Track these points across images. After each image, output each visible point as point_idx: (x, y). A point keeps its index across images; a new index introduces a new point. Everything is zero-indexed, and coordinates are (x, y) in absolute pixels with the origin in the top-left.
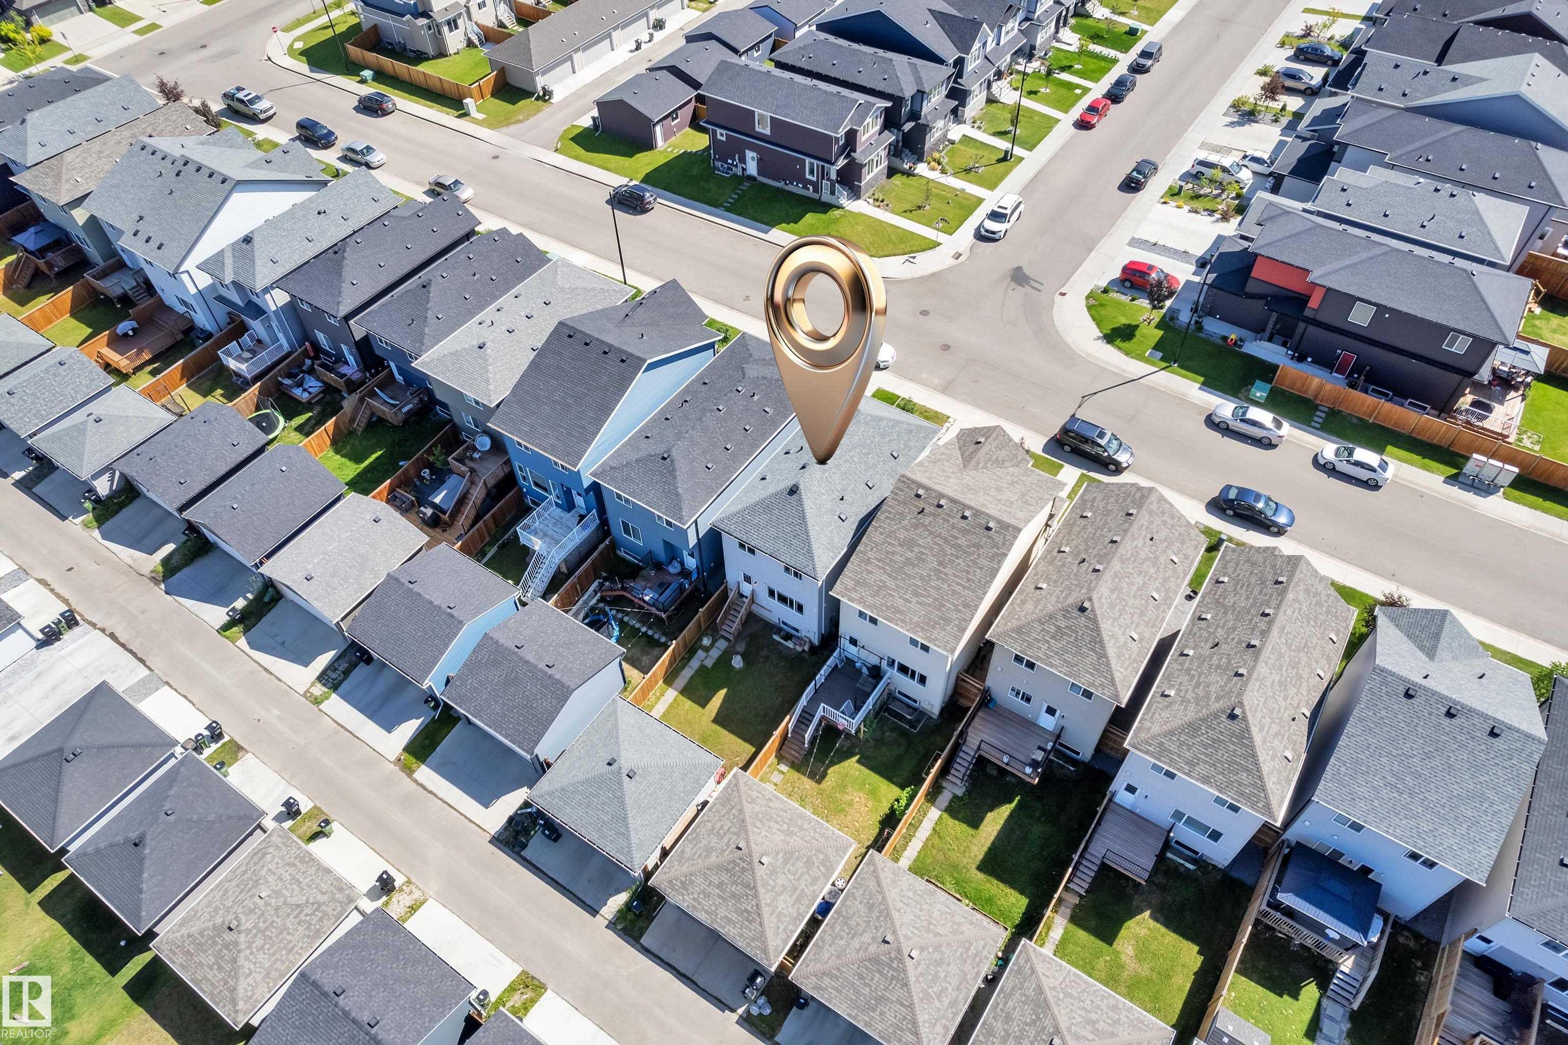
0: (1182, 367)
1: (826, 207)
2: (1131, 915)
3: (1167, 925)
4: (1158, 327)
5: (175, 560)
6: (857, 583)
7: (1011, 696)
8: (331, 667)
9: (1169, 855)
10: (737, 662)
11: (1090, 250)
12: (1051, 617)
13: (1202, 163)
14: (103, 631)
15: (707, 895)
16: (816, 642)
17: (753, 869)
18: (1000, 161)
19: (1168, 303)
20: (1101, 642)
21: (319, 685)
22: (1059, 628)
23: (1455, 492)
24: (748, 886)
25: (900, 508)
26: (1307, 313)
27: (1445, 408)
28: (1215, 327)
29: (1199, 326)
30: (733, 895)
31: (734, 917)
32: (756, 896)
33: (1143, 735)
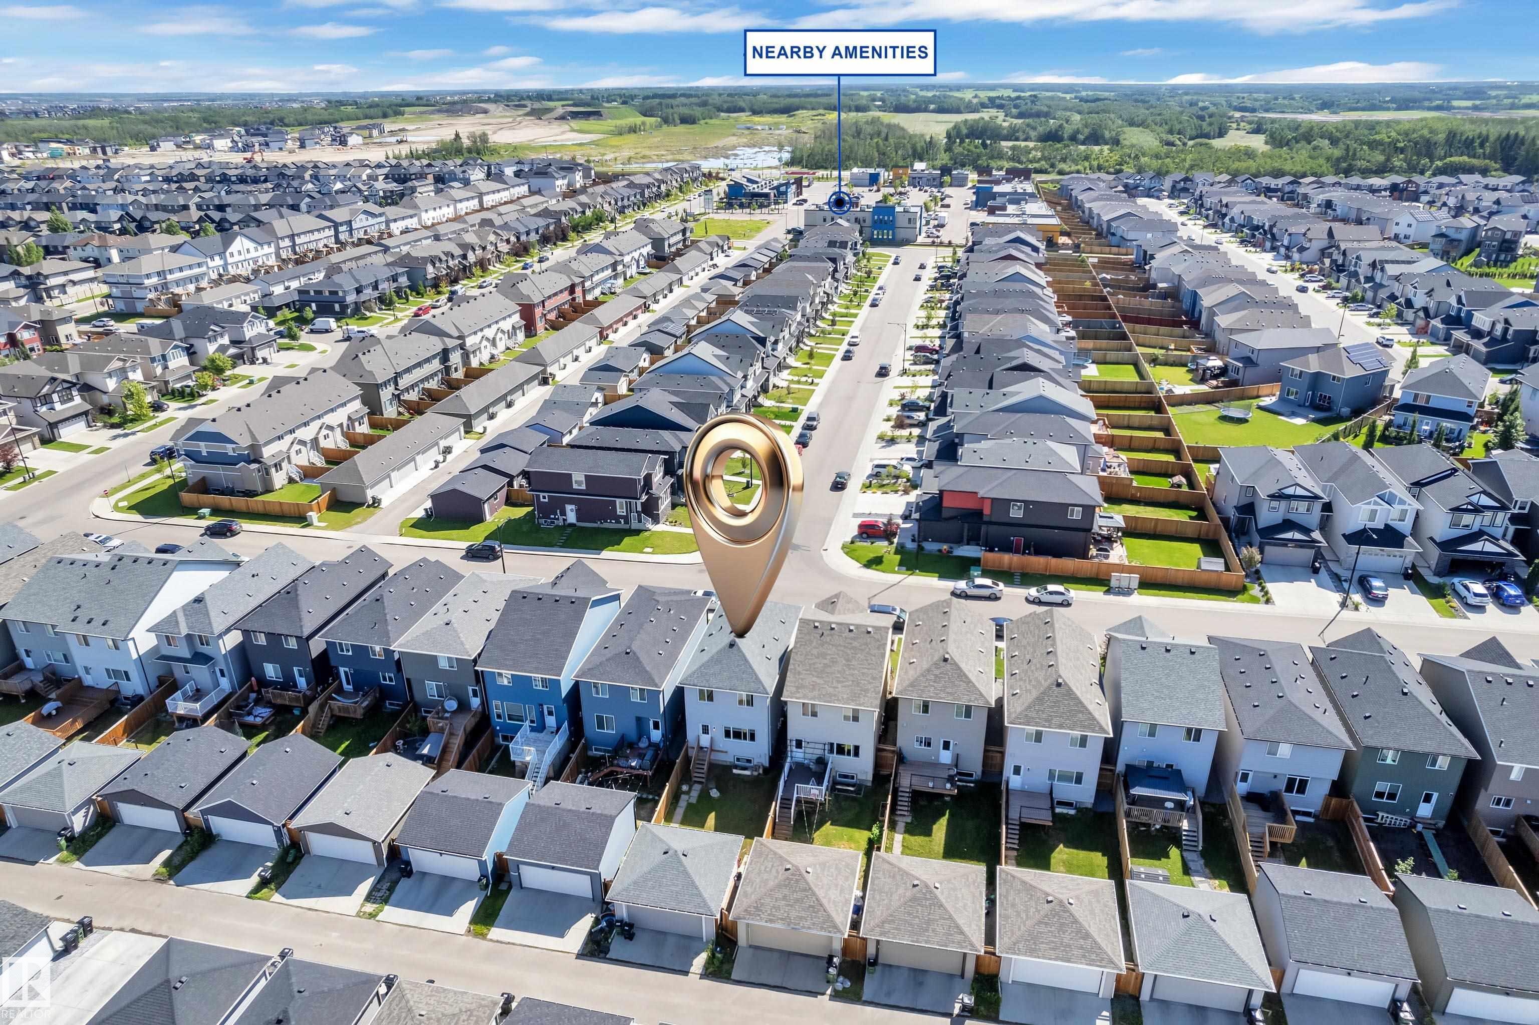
0: (921, 571)
1: (637, 532)
2: (1052, 849)
3: (1077, 848)
4: (896, 553)
5: (177, 860)
6: (798, 688)
7: (916, 745)
8: (374, 889)
9: (1058, 810)
10: (715, 793)
11: (830, 525)
12: (929, 670)
13: (878, 466)
14: (122, 930)
15: (778, 908)
16: (767, 765)
17: (804, 878)
18: (744, 489)
19: (896, 540)
20: (965, 675)
21: (369, 905)
22: (936, 676)
23: (1111, 598)
24: (805, 890)
25: (807, 637)
26: (985, 519)
27: (1084, 555)
28: (931, 546)
29: (920, 548)
30: (797, 900)
31: (803, 914)
32: (814, 894)
33: (1013, 716)
